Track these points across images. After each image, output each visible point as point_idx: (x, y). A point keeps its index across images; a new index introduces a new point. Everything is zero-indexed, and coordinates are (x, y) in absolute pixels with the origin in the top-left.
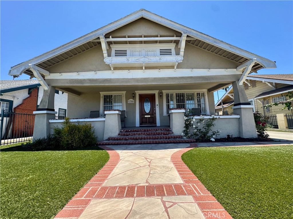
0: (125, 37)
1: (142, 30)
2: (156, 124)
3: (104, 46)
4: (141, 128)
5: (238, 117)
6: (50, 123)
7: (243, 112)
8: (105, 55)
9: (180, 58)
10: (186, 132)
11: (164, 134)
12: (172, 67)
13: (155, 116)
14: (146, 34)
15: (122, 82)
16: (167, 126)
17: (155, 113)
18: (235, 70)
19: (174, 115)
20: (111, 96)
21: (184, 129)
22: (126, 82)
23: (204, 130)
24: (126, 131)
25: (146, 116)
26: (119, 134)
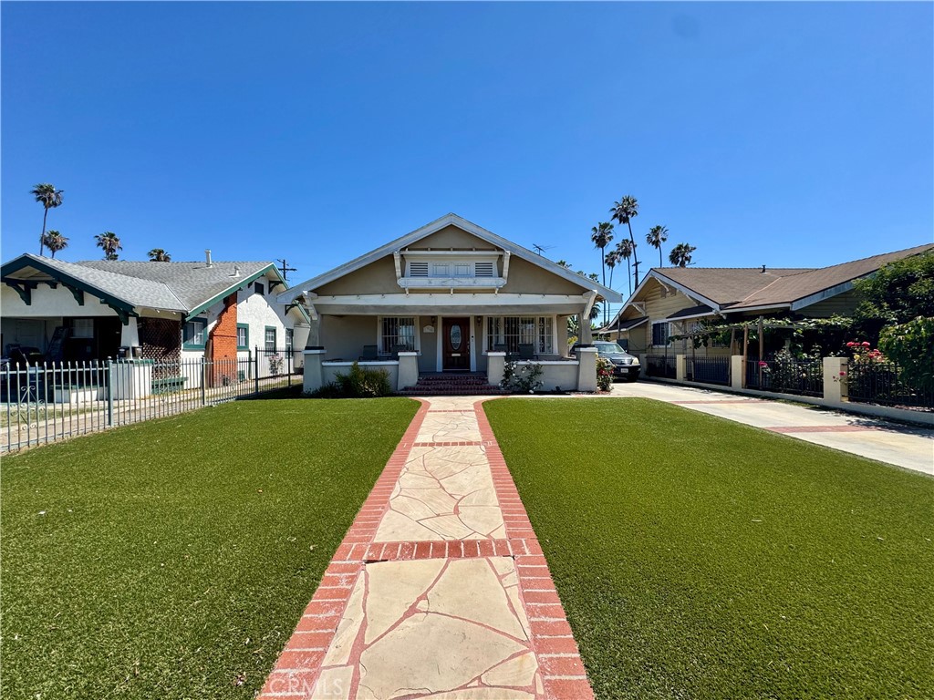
0: (426, 250)
1: (453, 240)
2: (469, 368)
3: (397, 263)
4: (445, 375)
5: (577, 363)
6: (323, 366)
7: (582, 356)
8: (398, 273)
9: (502, 282)
10: (504, 383)
11: (477, 384)
12: (492, 291)
13: (469, 355)
14: (455, 247)
15: (421, 311)
16: (483, 373)
17: (469, 351)
18: (581, 297)
19: (490, 360)
20: (396, 319)
21: (503, 378)
22: (427, 311)
23: (527, 381)
24: (427, 379)
25: (453, 355)
26: (418, 383)
